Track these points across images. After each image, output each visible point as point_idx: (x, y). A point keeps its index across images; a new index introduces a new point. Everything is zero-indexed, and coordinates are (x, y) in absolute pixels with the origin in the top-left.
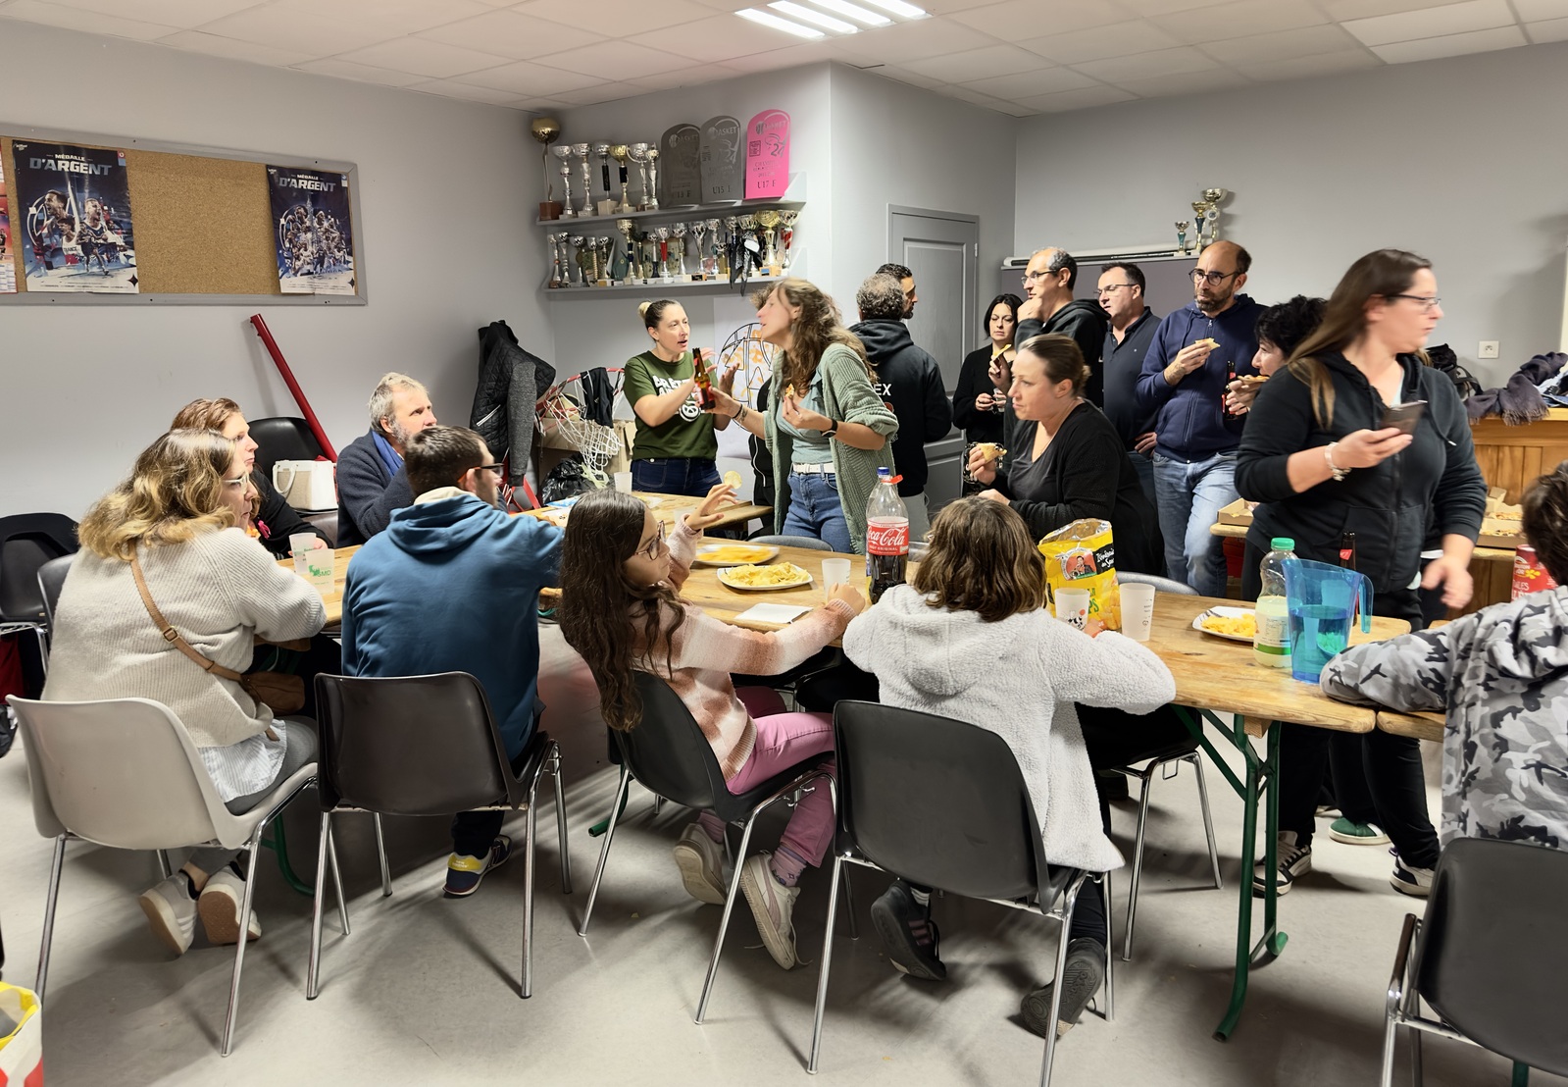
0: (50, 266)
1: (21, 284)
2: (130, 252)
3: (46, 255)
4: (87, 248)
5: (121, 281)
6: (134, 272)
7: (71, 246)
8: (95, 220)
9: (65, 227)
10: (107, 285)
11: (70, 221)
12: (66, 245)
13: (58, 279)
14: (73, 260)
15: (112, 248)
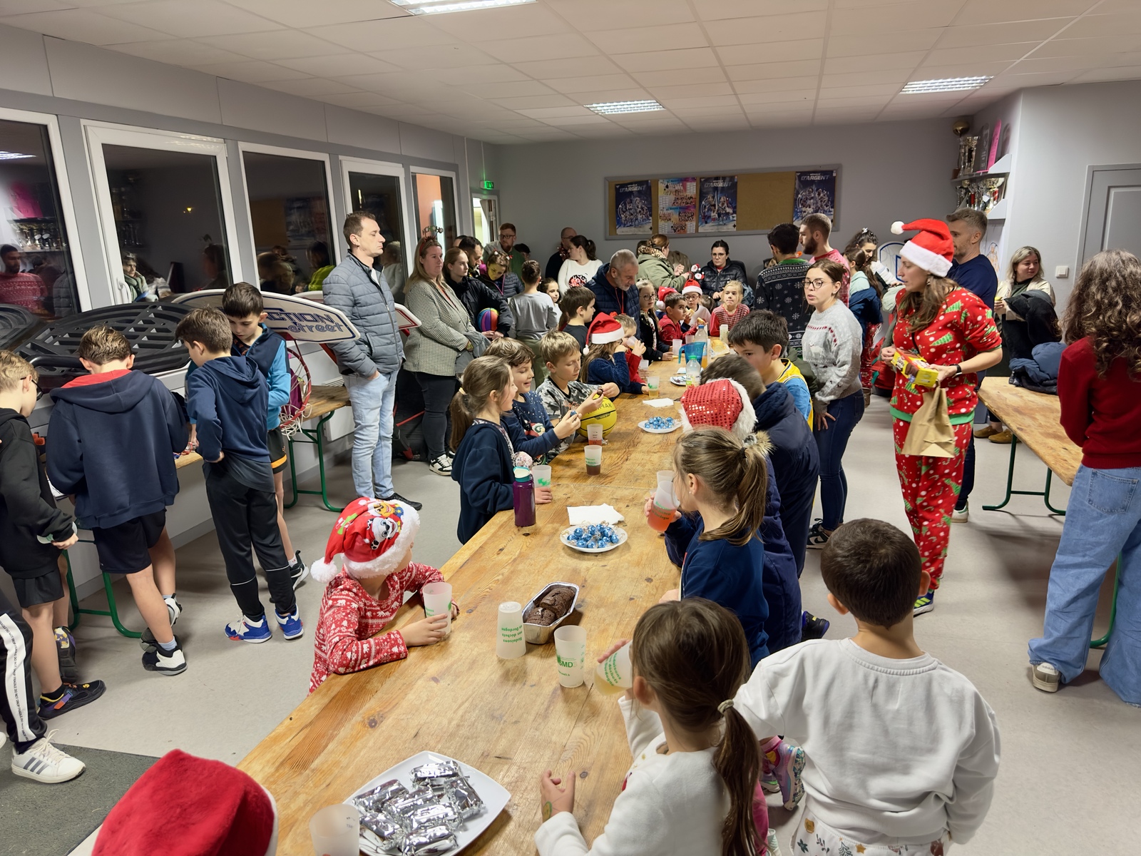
0: (706, 223)
1: (697, 230)
2: (734, 215)
3: (706, 219)
4: (719, 215)
5: (730, 227)
6: (735, 223)
7: (714, 215)
8: (723, 204)
9: (713, 208)
10: (724, 228)
11: (714, 205)
13: (709, 227)
15: (727, 214)
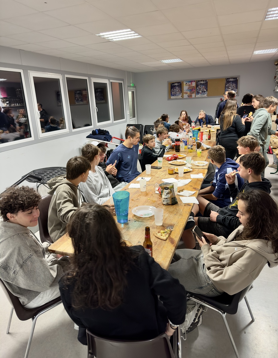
1: (195, 96)
2: (207, 92)
3: (198, 93)
5: (205, 95)
6: (207, 94)
8: (203, 88)
10: (204, 96)
12: (200, 92)
13: (199, 96)
14: (201, 93)
